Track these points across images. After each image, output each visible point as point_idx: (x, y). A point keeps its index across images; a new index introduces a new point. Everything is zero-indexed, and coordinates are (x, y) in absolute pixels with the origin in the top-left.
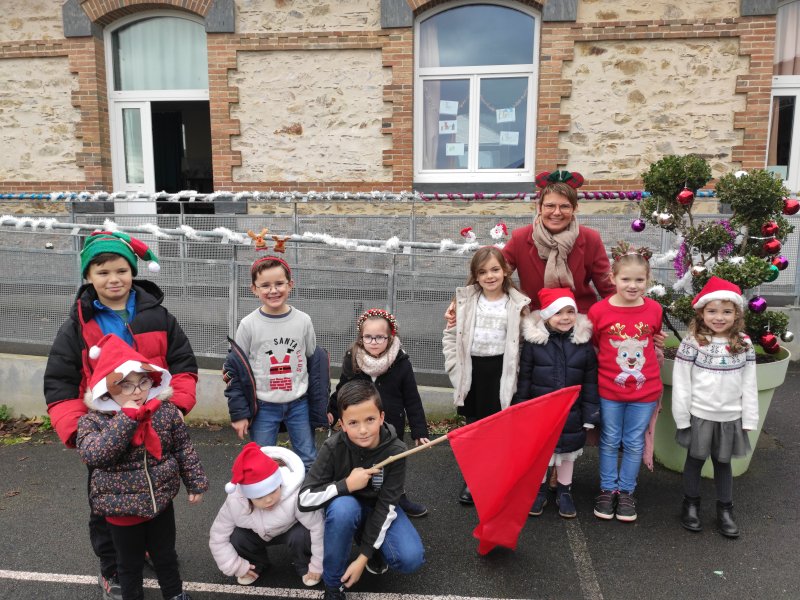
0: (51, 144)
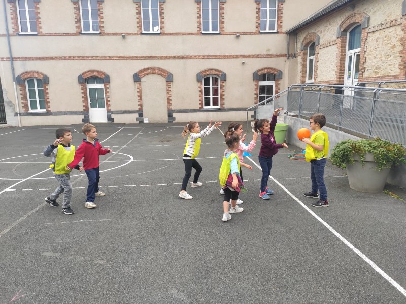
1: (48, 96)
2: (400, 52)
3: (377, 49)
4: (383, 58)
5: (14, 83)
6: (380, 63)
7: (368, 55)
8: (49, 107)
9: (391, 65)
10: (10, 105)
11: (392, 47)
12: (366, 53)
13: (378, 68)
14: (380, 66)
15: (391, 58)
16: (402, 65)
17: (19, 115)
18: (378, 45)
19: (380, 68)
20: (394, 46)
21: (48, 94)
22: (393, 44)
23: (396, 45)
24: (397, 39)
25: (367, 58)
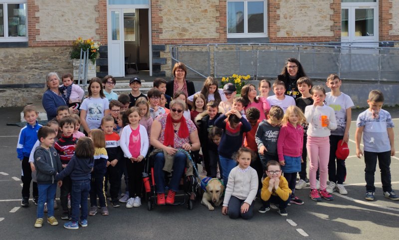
0: (320, 22)
2: (217, 18)
3: (181, 11)
4: (191, 21)
6: (186, 26)
7: (166, 14)
9: (203, 28)
11: (202, 11)
12: (162, 12)
13: (185, 30)
14: (187, 28)
15: (202, 21)
16: (221, 29)
18: (182, 6)
19: (188, 30)
20: (206, 11)
22: (203, 9)
23: (209, 10)
24: (209, 5)
25: (164, 18)
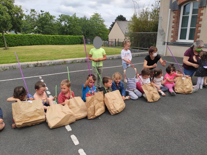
1: (200, 23)
5: (170, 10)
8: (198, 37)
10: (162, 33)
17: (166, 44)
21: (201, 20)
